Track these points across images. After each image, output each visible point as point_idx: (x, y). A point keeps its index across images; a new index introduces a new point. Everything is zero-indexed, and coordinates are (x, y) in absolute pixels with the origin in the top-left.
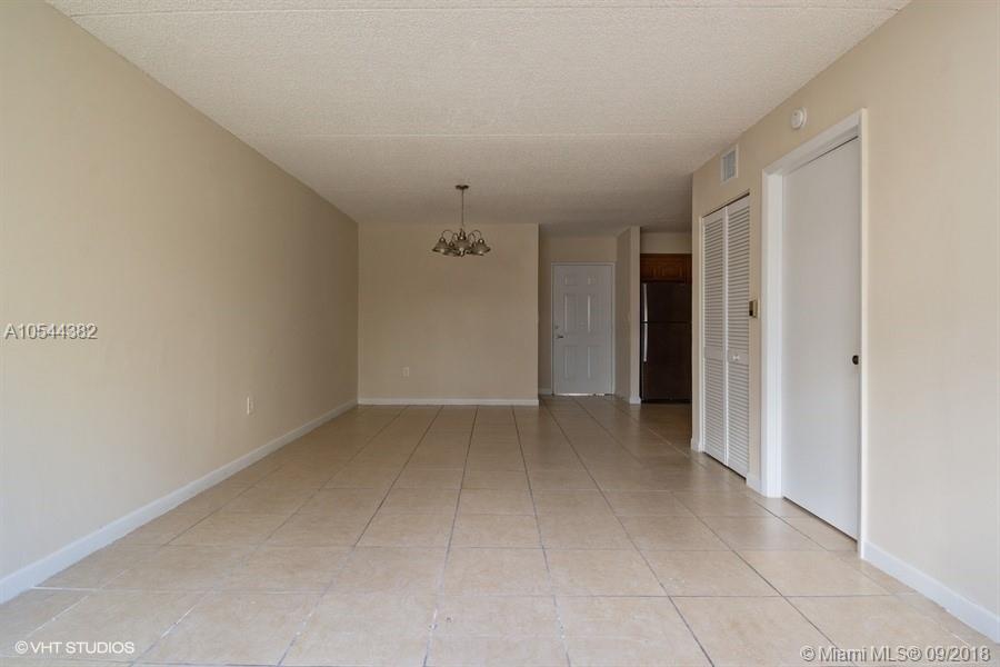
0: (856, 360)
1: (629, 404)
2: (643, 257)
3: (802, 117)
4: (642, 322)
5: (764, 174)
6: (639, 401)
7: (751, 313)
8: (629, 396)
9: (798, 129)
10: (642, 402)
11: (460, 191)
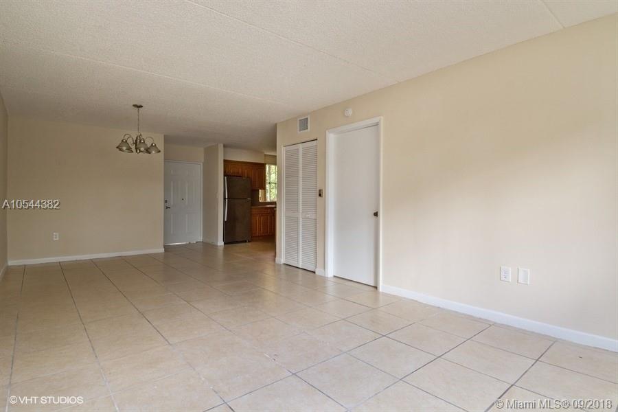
0: (376, 214)
1: (217, 246)
2: (225, 161)
3: (350, 112)
4: (225, 199)
5: (327, 132)
6: (222, 243)
7: (320, 195)
8: (217, 241)
9: (348, 117)
10: (225, 244)
11: (137, 109)
